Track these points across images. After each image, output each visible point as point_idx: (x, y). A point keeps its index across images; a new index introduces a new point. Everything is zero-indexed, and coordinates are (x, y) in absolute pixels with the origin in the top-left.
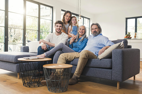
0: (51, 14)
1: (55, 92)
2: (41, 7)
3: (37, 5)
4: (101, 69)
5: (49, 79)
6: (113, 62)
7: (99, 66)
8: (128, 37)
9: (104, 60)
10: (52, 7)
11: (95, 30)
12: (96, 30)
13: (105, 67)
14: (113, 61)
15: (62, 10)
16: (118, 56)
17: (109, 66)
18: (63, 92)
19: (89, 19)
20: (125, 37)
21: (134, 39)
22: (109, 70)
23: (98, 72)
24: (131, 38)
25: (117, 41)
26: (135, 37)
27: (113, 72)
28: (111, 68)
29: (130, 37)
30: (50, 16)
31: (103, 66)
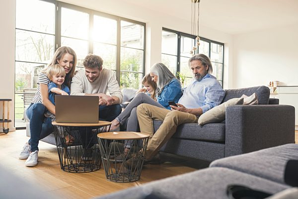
0: (141, 37)
1: (116, 182)
2: (122, 26)
3: (115, 22)
4: (206, 143)
5: (105, 158)
7: (202, 138)
10: (144, 24)
11: (196, 70)
13: (212, 139)
14: (227, 128)
15: (164, 29)
16: (235, 119)
17: (218, 137)
19: (223, 44)
22: (221, 145)
23: (201, 148)
25: (249, 90)
27: (226, 148)
28: (223, 142)
30: (140, 41)
31: (209, 137)
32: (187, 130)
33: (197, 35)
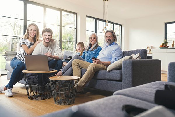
1: (61, 105)
2: (63, 14)
3: (59, 12)
4: (112, 81)
5: (54, 91)
6: (123, 74)
8: (164, 47)
9: (114, 71)
11: (109, 38)
12: (111, 38)
13: (115, 79)
15: (87, 16)
16: (128, 67)
17: (118, 78)
18: (68, 105)
19: (121, 25)
20: (161, 46)
21: (172, 48)
22: (120, 82)
23: (109, 85)
24: (168, 47)
26: (173, 45)
27: (123, 84)
29: (166, 45)
30: (74, 23)
31: (113, 78)
32: (101, 74)
33: (106, 20)
